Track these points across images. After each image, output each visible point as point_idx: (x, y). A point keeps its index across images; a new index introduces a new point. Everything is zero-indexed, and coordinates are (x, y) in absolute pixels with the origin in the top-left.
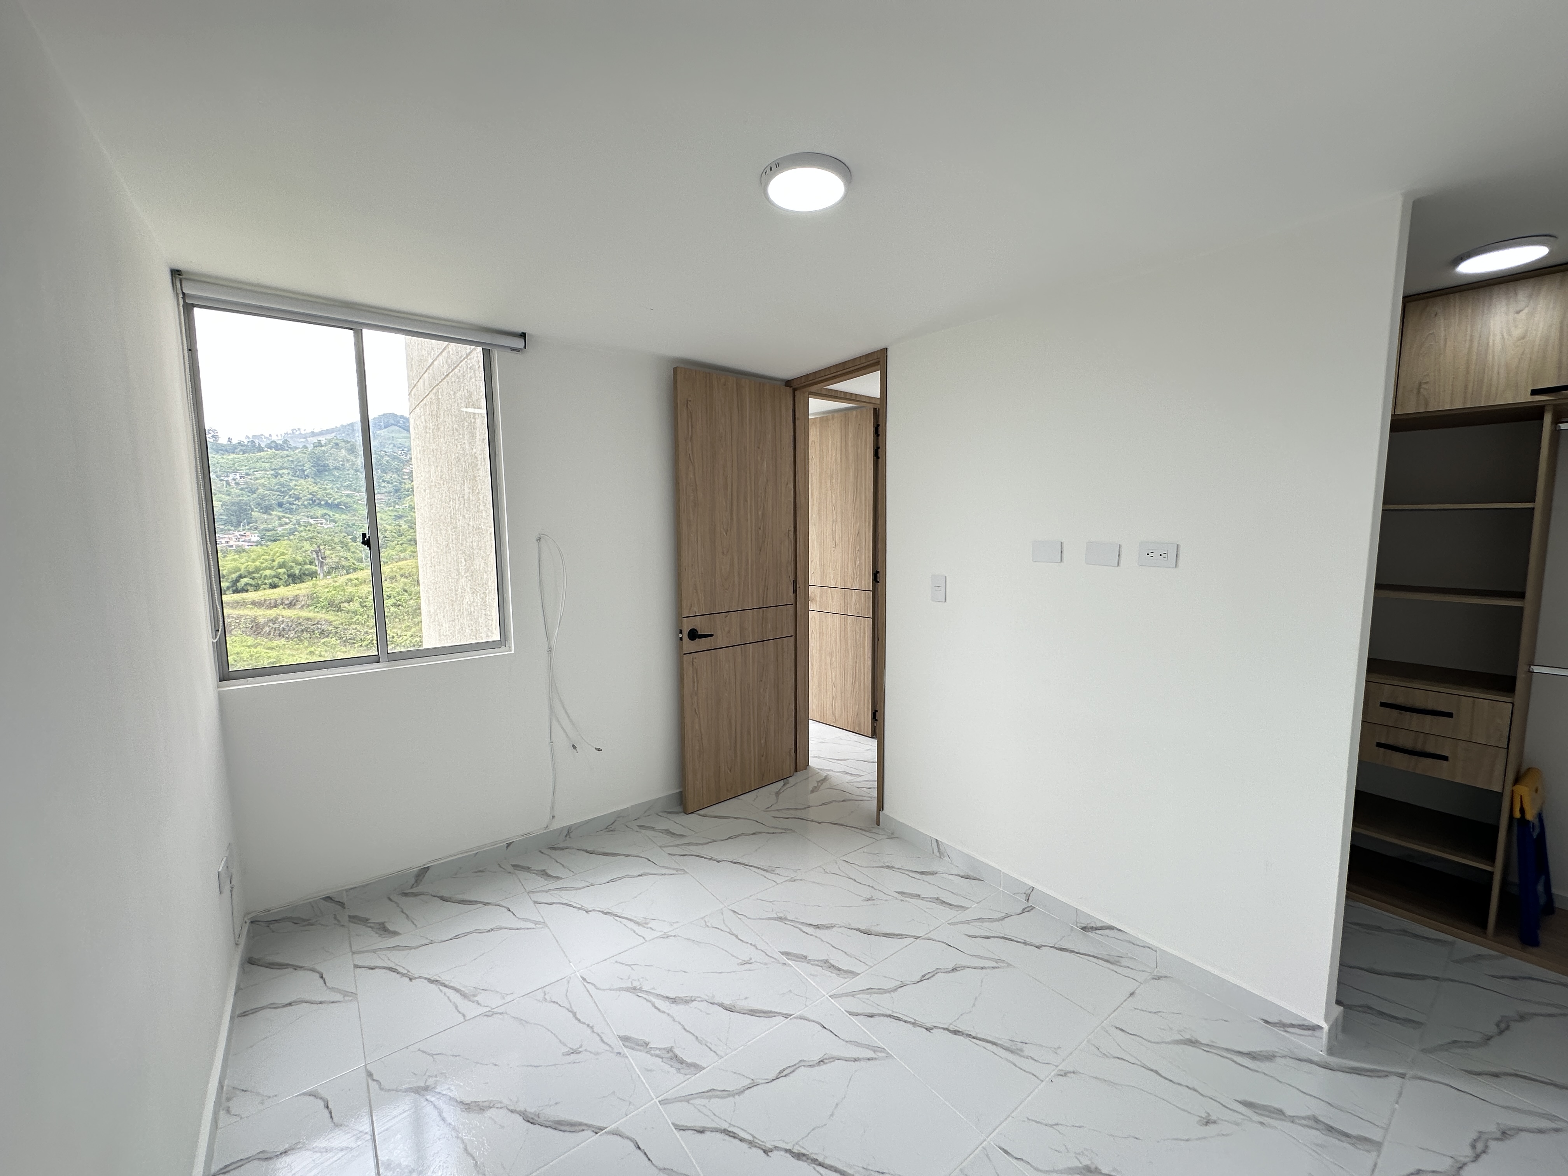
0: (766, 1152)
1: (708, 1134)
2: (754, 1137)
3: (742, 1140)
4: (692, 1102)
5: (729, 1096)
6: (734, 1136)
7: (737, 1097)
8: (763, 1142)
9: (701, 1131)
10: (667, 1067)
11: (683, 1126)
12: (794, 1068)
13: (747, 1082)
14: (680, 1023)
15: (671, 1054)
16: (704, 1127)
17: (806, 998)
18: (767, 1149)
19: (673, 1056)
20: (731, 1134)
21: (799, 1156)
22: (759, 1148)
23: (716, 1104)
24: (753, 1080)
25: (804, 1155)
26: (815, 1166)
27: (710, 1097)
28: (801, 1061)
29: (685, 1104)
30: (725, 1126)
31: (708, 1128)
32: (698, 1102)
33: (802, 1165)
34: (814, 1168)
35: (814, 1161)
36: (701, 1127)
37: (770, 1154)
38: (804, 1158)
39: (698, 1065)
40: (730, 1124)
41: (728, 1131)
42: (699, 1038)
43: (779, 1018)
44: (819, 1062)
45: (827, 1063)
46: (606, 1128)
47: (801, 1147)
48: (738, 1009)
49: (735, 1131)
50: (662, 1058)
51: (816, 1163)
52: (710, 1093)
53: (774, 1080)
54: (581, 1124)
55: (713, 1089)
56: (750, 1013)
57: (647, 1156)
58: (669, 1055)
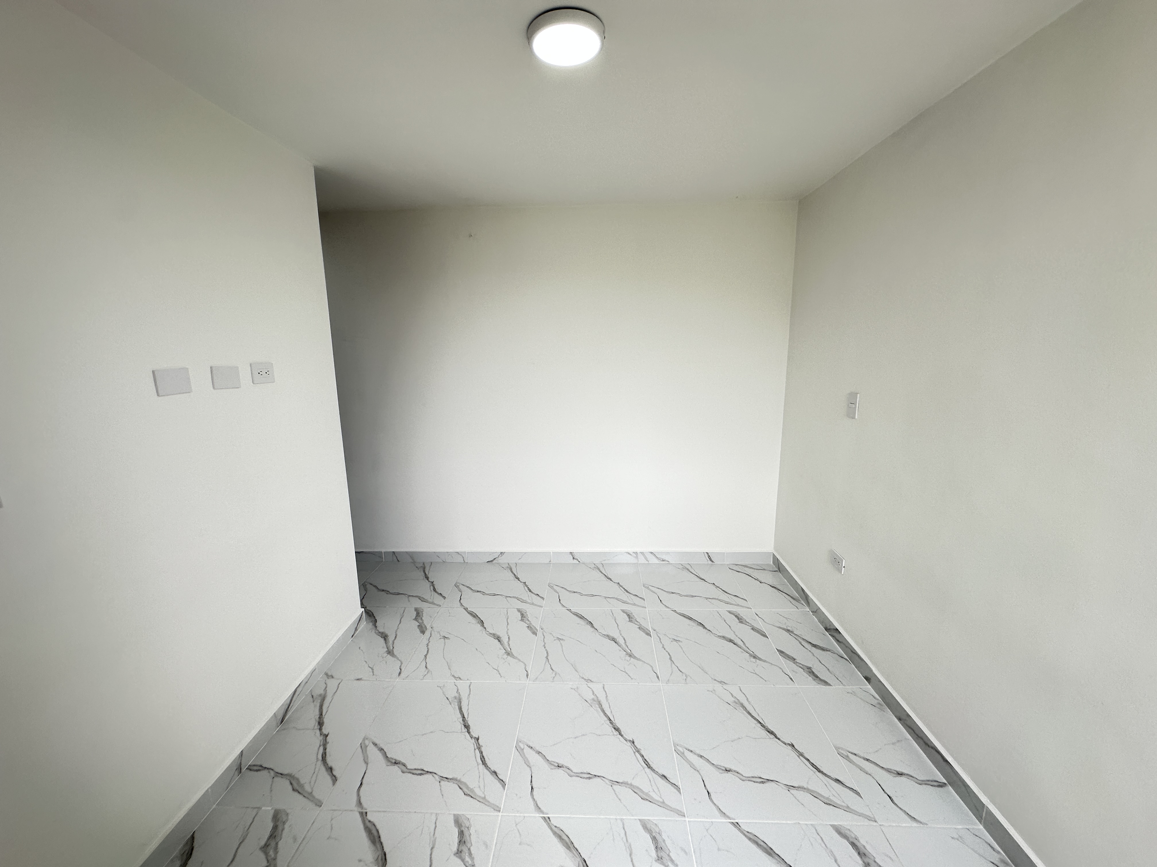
0: (633, 742)
1: (661, 772)
2: (634, 753)
4: (661, 800)
5: (634, 786)
6: (645, 761)
7: (629, 783)
8: (631, 748)
9: (664, 777)
10: (668, 843)
11: (674, 787)
12: (579, 775)
13: (616, 787)
17: (516, 825)
18: (631, 742)
19: (659, 851)
21: (617, 729)
22: (635, 746)
24: (612, 786)
25: (615, 728)
26: (613, 720)
27: (647, 794)
28: (571, 776)
30: (648, 770)
31: (659, 776)
33: (619, 725)
34: (614, 720)
35: (611, 723)
36: (662, 779)
37: (632, 740)
38: (615, 727)
39: (643, 826)
42: (629, 852)
43: (554, 822)
44: (560, 767)
45: (557, 763)
46: (730, 822)
47: (613, 733)
48: (579, 859)
50: (669, 855)
51: (611, 722)
53: (599, 776)
55: (642, 798)
56: (571, 846)
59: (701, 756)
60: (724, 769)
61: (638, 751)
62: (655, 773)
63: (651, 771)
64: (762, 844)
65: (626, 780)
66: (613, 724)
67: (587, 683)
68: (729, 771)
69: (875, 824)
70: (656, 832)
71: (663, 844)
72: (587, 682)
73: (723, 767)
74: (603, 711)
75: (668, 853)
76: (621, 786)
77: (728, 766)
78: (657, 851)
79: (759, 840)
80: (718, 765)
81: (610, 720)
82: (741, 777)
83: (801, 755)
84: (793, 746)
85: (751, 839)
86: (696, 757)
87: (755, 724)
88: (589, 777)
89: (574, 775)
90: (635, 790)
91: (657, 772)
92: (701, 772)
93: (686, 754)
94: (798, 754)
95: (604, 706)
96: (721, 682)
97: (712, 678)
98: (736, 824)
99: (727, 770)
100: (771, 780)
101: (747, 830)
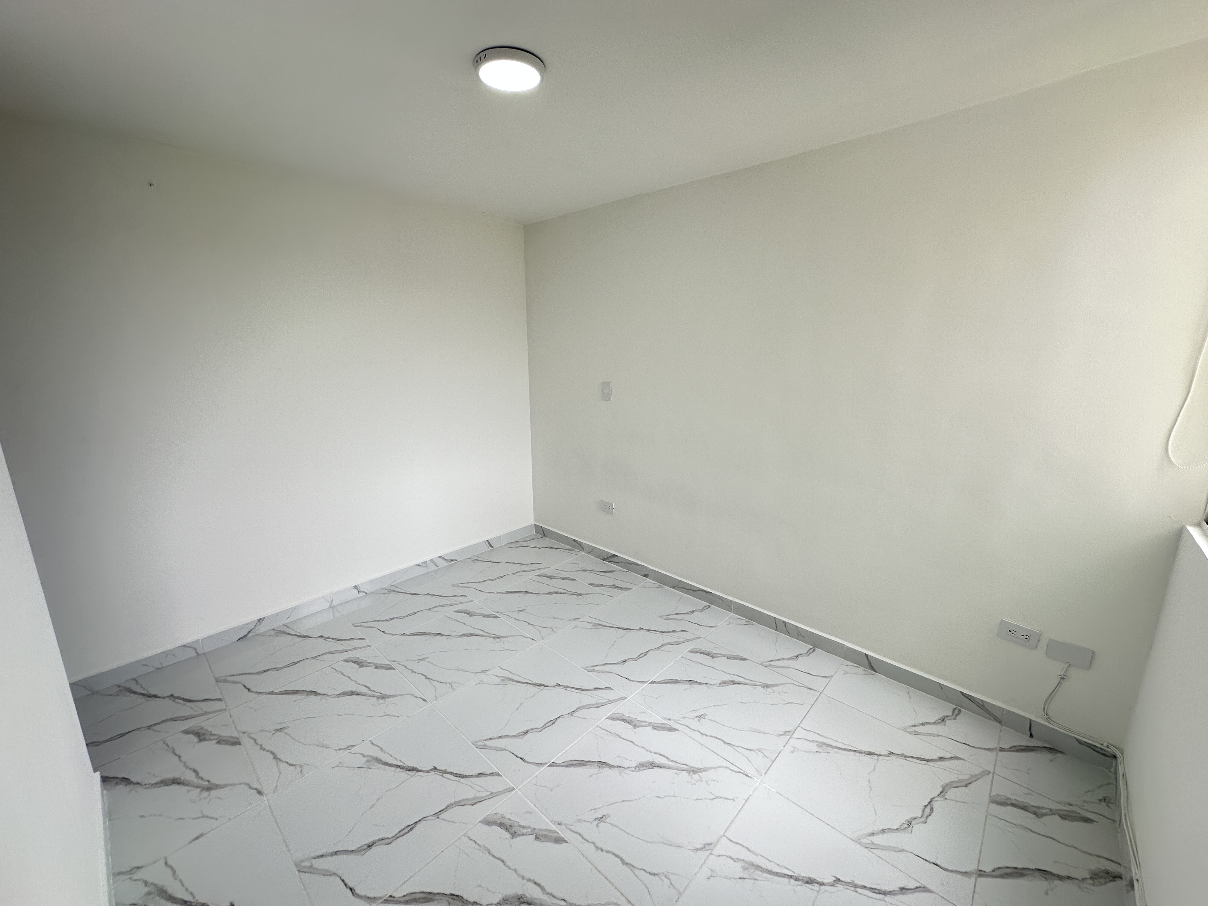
0: (435, 768)
1: (475, 773)
2: (442, 776)
3: (451, 773)
5: (460, 801)
6: (456, 775)
9: (480, 775)
13: (443, 816)
14: (509, 868)
15: (512, 831)
16: (478, 777)
20: (458, 775)
23: (470, 794)
29: (494, 791)
30: (462, 780)
31: (476, 777)
32: (483, 794)
33: (411, 765)
34: (404, 764)
40: (459, 782)
41: (461, 777)
49: (456, 778)
50: (519, 826)
52: (475, 802)
54: (567, 766)
55: (472, 805)
57: (515, 755)
58: (513, 830)
59: (501, 737)
60: (523, 733)
61: (445, 772)
62: (471, 778)
63: (468, 779)
64: (576, 762)
65: (449, 803)
66: (405, 768)
67: (350, 751)
68: (527, 732)
69: (701, 639)
70: (500, 819)
71: (510, 822)
72: (348, 750)
73: (522, 732)
74: (386, 764)
75: (518, 825)
76: (448, 810)
77: (524, 729)
78: (509, 831)
79: (572, 762)
80: (517, 734)
81: (400, 766)
82: (634, 659)
83: (567, 687)
84: (559, 685)
85: (567, 765)
86: (496, 740)
87: (526, 686)
88: (410, 829)
89: (392, 839)
90: (461, 804)
91: (473, 775)
92: (506, 748)
93: (486, 744)
94: (565, 688)
95: (384, 760)
96: (483, 672)
97: (474, 673)
98: (553, 764)
99: (525, 733)
100: (558, 718)
101: (562, 762)
